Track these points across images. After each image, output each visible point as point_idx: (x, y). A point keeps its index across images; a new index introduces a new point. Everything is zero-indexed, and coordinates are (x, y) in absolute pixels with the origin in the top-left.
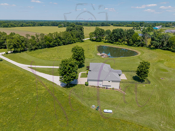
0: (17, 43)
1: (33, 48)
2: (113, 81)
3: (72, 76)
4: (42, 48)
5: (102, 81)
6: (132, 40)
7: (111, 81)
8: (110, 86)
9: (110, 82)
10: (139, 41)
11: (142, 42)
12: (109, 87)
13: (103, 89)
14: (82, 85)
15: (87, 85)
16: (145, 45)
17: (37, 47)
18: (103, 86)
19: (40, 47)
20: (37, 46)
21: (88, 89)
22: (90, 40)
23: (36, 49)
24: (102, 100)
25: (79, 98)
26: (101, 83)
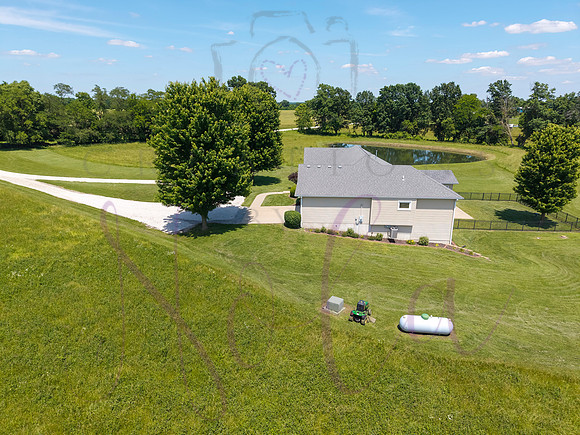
0: (16, 108)
2: (423, 203)
7: (413, 204)
8: (407, 229)
9: (407, 205)
11: (493, 128)
13: (375, 241)
14: (269, 228)
18: (372, 227)
21: (301, 239)
22: (301, 131)
24: (378, 282)
25: (255, 272)
26: (360, 213)
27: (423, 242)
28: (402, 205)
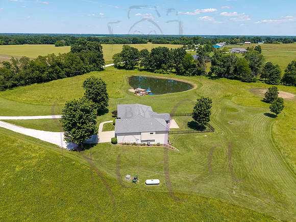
1: (9, 84)
2: (157, 133)
3: (87, 129)
4: (26, 84)
5: (140, 133)
6: (184, 65)
7: (154, 133)
8: (154, 141)
9: (153, 133)
10: (194, 66)
11: (199, 69)
12: (151, 143)
13: (143, 146)
14: (105, 144)
15: (114, 142)
16: (203, 72)
17: (16, 82)
18: (142, 141)
19: (23, 82)
20: (17, 80)
21: (118, 149)
22: (115, 66)
23: (14, 86)
26: (138, 137)
27: (158, 145)
28: (151, 134)
